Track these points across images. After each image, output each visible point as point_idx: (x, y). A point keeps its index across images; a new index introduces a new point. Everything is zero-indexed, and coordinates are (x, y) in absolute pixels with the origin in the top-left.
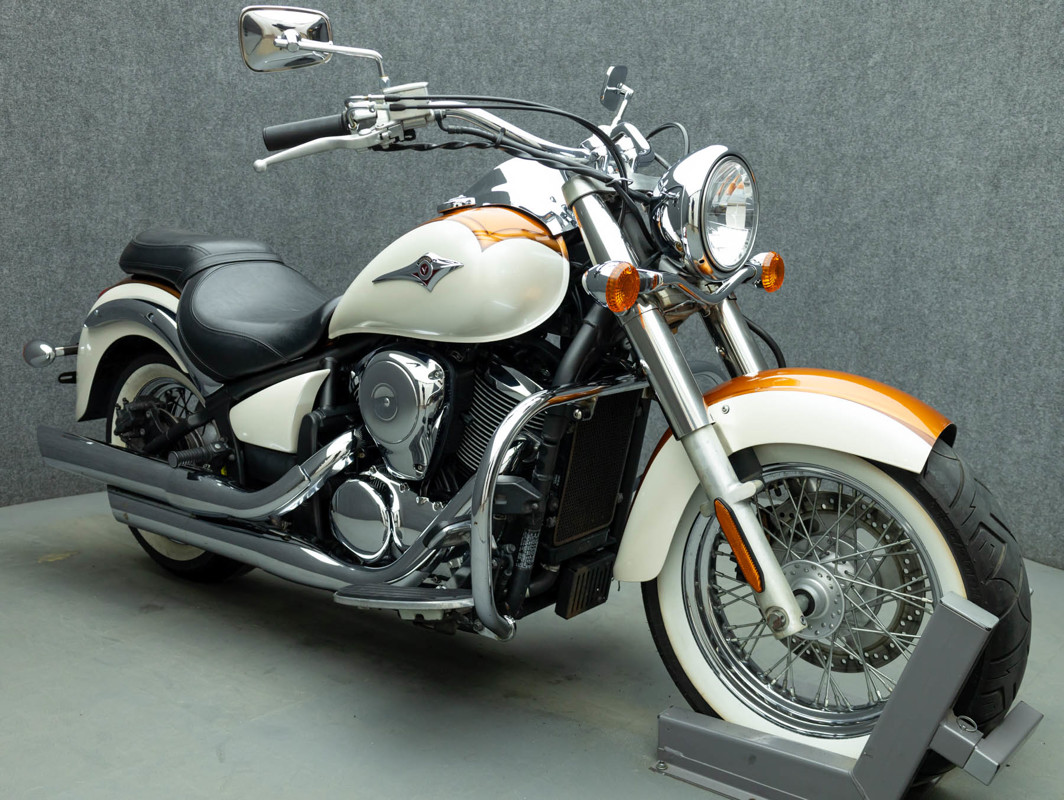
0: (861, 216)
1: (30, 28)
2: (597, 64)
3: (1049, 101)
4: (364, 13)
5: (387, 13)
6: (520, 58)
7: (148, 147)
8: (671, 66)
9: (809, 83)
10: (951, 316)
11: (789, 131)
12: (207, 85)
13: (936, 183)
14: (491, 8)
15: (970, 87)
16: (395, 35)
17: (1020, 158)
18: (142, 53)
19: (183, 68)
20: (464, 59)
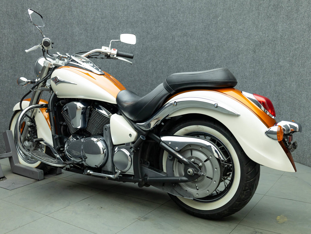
0: (219, 63)
2: (142, 23)
3: (267, 27)
4: (75, 12)
5: (81, 11)
6: (120, 23)
7: (14, 53)
8: (163, 23)
9: (202, 26)
10: (245, 89)
11: (197, 39)
12: (30, 34)
13: (238, 52)
14: (111, 9)
15: (246, 25)
16: (84, 18)
17: (261, 44)
18: (10, 26)
19: (23, 30)
20: (104, 24)
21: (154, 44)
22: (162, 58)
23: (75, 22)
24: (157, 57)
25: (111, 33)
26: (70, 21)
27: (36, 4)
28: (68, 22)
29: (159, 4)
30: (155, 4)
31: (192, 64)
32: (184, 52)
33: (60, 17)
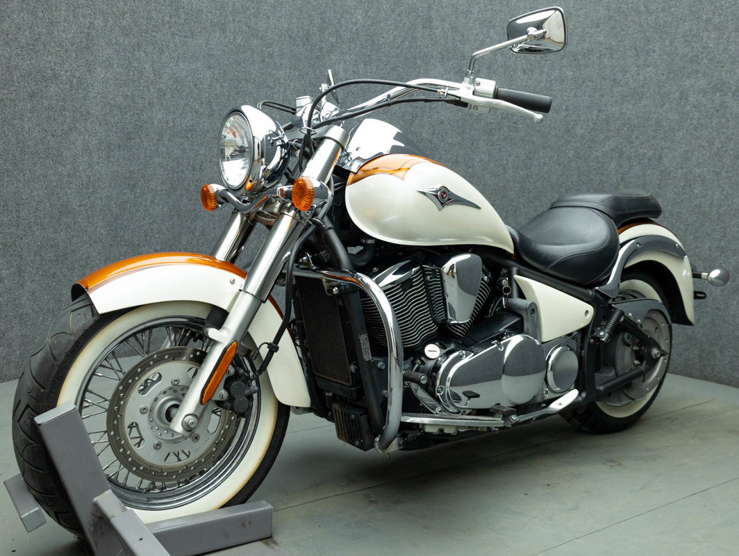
1: (226, 49)
2: (602, 57)
4: (438, 29)
5: (453, 28)
8: (659, 56)
16: (458, 43)
18: (293, 62)
20: (506, 57)
21: (628, 109)
22: (646, 148)
23: (435, 53)
24: (632, 143)
25: (519, 81)
26: (425, 50)
27: (353, 11)
28: (420, 53)
29: (653, 7)
30: (642, 8)
31: (730, 169)
32: (711, 133)
33: (402, 42)
